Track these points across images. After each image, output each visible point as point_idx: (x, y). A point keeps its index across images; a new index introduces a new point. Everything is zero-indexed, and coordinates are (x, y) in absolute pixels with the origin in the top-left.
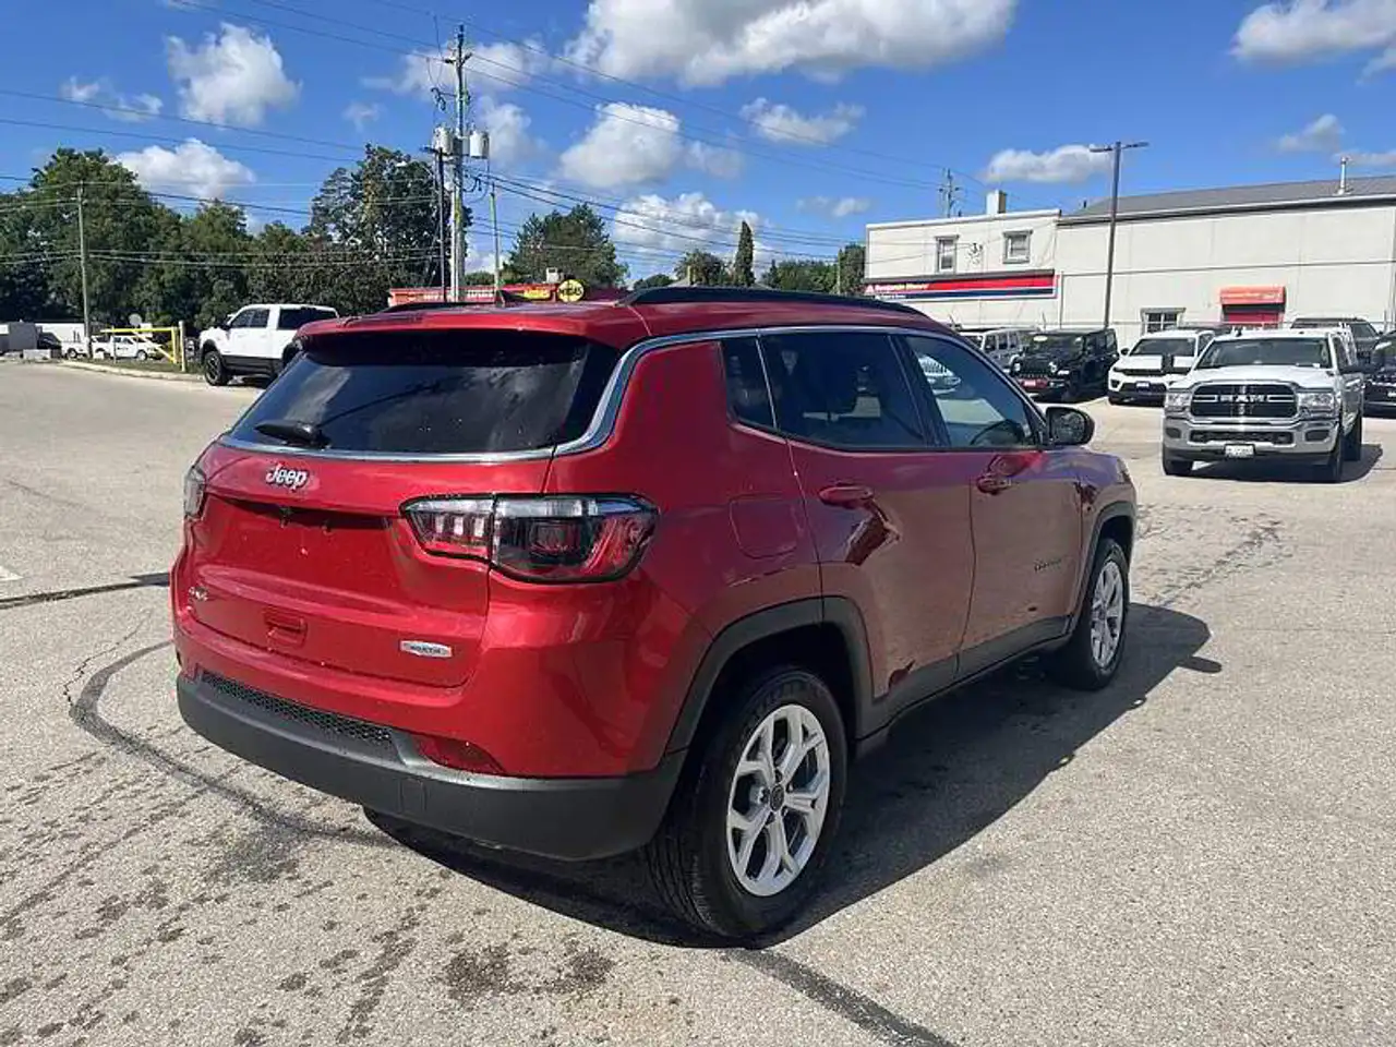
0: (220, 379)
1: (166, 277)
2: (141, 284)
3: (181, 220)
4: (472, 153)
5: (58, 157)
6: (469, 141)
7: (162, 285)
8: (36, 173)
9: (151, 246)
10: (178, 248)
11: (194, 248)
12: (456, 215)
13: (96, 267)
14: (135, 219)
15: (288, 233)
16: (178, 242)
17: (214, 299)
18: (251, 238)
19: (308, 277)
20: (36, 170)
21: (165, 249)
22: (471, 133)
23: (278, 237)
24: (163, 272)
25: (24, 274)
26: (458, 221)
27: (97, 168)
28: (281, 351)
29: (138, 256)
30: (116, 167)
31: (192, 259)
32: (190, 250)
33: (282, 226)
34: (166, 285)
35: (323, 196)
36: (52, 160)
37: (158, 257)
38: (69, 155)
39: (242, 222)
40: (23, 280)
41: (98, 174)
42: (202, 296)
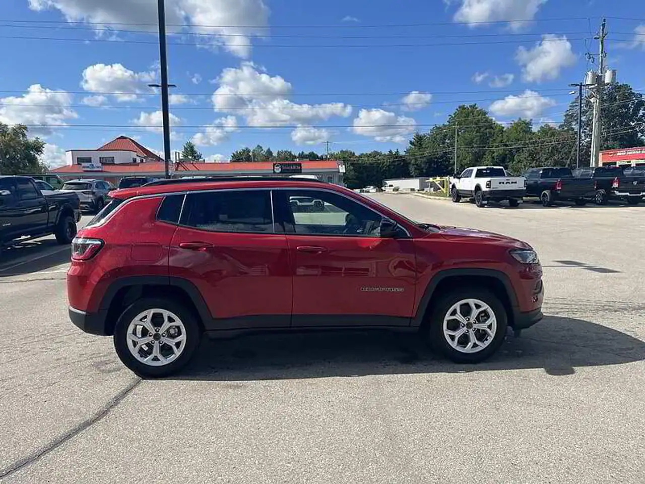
0: (457, 199)
1: (495, 154)
2: (485, 158)
3: (504, 130)
4: (606, 82)
5: (459, 109)
6: (604, 75)
7: (493, 158)
8: (450, 117)
9: (490, 142)
10: (501, 142)
11: (508, 141)
12: (596, 114)
13: (468, 153)
14: (486, 131)
15: (550, 129)
16: (502, 139)
17: (515, 162)
18: (534, 134)
19: (549, 149)
20: (450, 115)
21: (496, 142)
22: (606, 71)
23: (547, 131)
24: (494, 152)
25: (442, 157)
26: (597, 117)
27: (472, 112)
28: (474, 187)
29: (485, 147)
30: (480, 110)
31: (506, 145)
32: (506, 142)
33: (549, 126)
34: (495, 158)
35: (570, 109)
36: (456, 111)
37: (492, 147)
38: (463, 108)
39: (530, 126)
40: (441, 160)
41: (473, 114)
42: (509, 162)
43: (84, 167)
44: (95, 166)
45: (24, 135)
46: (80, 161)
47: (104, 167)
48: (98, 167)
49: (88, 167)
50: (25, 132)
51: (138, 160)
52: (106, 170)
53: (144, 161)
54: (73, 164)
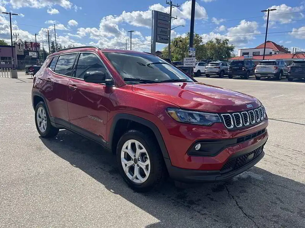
43: (244, 57)
44: (250, 56)
45: (227, 43)
46: (244, 54)
47: (254, 57)
48: (251, 57)
49: (246, 57)
50: (228, 42)
51: (273, 53)
52: (254, 58)
53: (277, 53)
54: (240, 56)
